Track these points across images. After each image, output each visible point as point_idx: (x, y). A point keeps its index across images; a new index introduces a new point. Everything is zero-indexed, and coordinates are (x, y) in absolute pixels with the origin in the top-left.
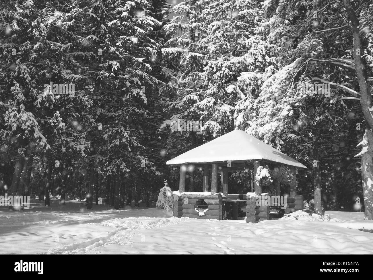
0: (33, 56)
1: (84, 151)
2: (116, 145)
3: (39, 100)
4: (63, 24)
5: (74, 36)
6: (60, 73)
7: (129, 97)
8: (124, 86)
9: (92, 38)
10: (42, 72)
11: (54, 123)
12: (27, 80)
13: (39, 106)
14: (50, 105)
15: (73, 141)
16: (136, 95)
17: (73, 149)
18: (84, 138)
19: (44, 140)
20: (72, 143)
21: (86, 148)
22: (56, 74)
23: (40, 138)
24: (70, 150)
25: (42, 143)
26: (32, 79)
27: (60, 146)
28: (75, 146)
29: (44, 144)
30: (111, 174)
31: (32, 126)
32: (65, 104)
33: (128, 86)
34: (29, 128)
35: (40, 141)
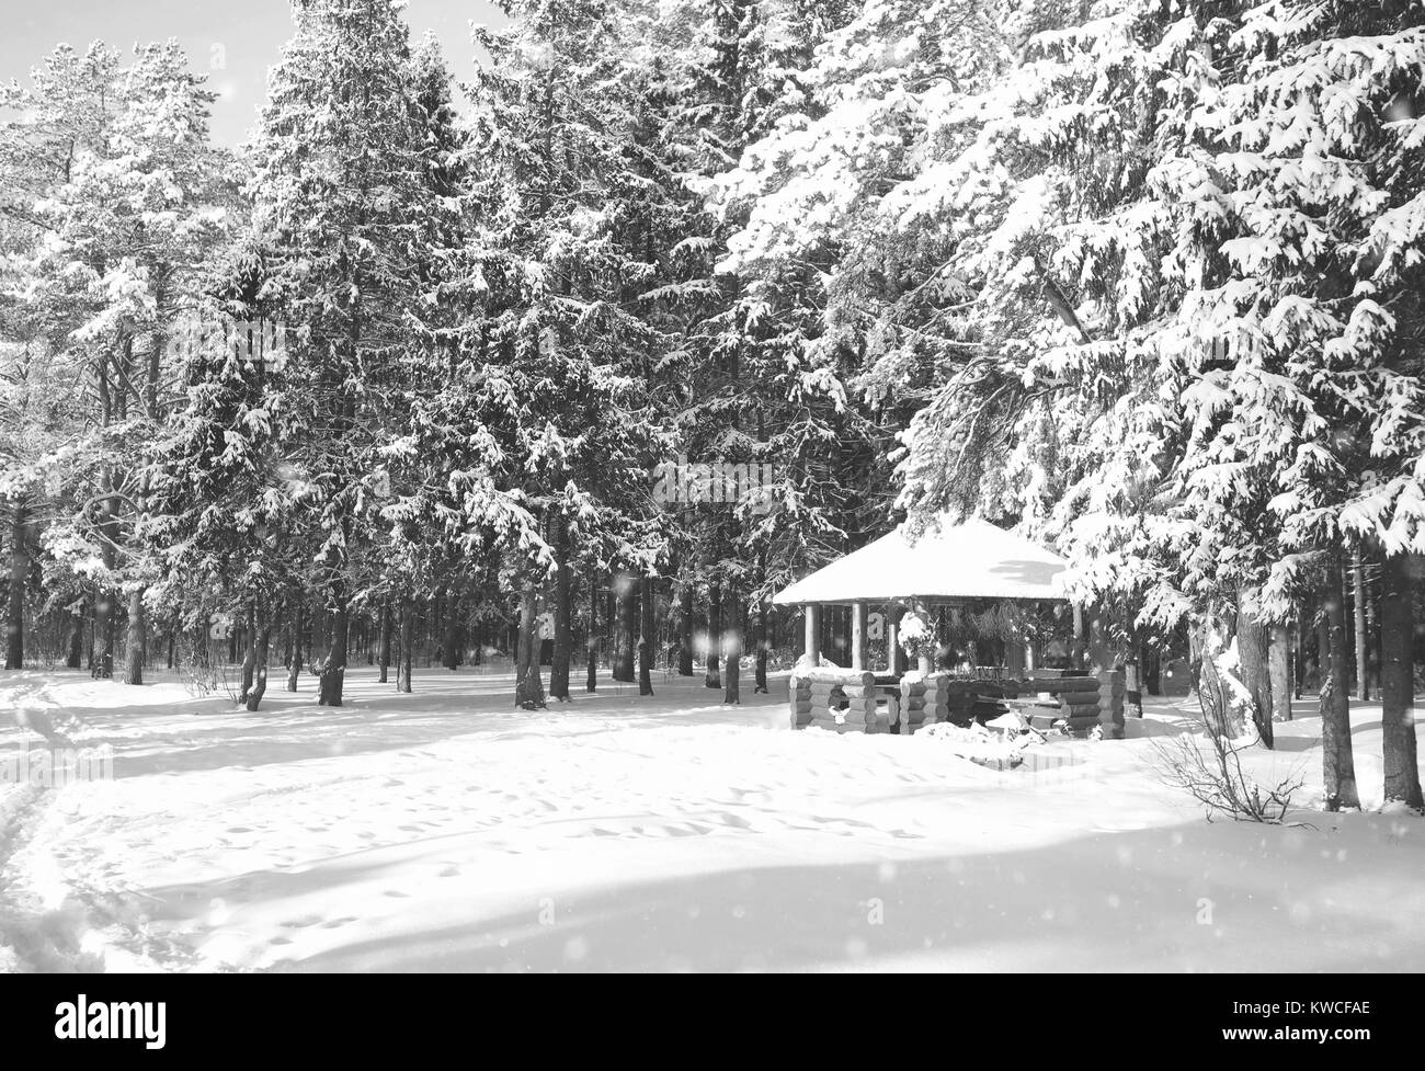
0: (523, 346)
1: (655, 565)
2: (765, 534)
3: (535, 457)
4: (587, 246)
5: (626, 264)
6: (586, 377)
7: (796, 397)
8: (781, 367)
9: (687, 247)
10: (541, 384)
11: (569, 508)
12: (509, 410)
13: (534, 469)
14: (560, 464)
15: (630, 541)
16: (810, 391)
17: (626, 562)
18: (657, 530)
19: (546, 550)
20: (626, 548)
21: (659, 556)
22: (574, 382)
23: (535, 547)
24: (620, 565)
25: (541, 559)
26: (520, 405)
27: (591, 559)
28: (632, 555)
29: (545, 561)
30: (758, 610)
31: (513, 525)
32: (608, 449)
33: (791, 368)
34: (505, 531)
35: (536, 554)
